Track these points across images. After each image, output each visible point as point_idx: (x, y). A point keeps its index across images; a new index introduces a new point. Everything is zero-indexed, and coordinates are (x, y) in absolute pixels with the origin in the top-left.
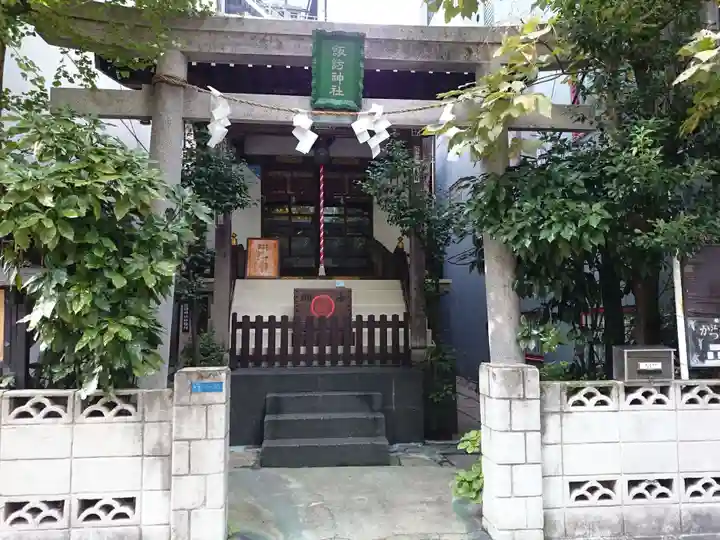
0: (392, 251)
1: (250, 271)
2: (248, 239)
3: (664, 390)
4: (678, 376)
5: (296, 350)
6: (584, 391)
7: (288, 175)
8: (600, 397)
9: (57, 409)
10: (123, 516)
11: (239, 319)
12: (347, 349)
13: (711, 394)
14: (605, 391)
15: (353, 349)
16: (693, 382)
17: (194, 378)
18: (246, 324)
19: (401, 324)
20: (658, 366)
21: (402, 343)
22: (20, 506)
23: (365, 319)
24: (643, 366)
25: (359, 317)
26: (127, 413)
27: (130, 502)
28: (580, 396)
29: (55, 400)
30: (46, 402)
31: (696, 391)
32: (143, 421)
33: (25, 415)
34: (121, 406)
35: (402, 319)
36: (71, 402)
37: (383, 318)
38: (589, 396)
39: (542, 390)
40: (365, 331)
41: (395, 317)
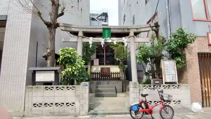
1: (94, 64)
3: (160, 86)
4: (163, 84)
5: (101, 78)
6: (146, 86)
7: (101, 48)
9: (63, 89)
10: (73, 105)
11: (92, 72)
12: (110, 78)
13: (168, 87)
14: (150, 86)
16: (166, 85)
17: (83, 84)
18: (93, 73)
19: (119, 73)
20: (159, 82)
21: (119, 77)
22: (57, 104)
24: (156, 82)
25: (112, 72)
26: (74, 89)
27: (74, 103)
28: (146, 87)
29: (63, 87)
30: (61, 88)
31: (165, 86)
32: (76, 91)
33: (58, 90)
34: (73, 88)
35: (119, 72)
36: (65, 88)
37: (116, 72)
38: (147, 87)
39: (139, 86)
40: (113, 75)
41: (118, 72)
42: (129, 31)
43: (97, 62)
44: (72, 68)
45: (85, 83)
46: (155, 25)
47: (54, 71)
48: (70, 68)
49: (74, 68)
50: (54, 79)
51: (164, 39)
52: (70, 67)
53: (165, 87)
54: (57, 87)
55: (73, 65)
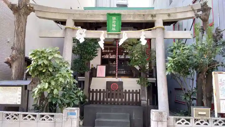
0: (138, 69)
5: (107, 100)
6: (181, 120)
7: (109, 47)
8: (186, 122)
11: (91, 90)
12: (122, 100)
13: (223, 123)
14: (188, 120)
15: (124, 100)
17: (68, 111)
18: (93, 91)
19: (138, 93)
20: (205, 113)
23: (127, 91)
24: (200, 113)
25: (126, 90)
28: (180, 121)
30: (32, 116)
32: (55, 122)
33: (26, 119)
35: (138, 91)
36: (37, 116)
38: (183, 121)
39: (167, 119)
40: (127, 94)
41: (136, 91)
42: (154, 19)
43: (102, 70)
44: (49, 83)
45: (71, 110)
46: (201, 7)
47: (21, 88)
48: (47, 84)
49: (53, 83)
50: (20, 100)
51: (220, 32)
52: (46, 82)
53: (217, 122)
54: (25, 115)
55: (53, 79)
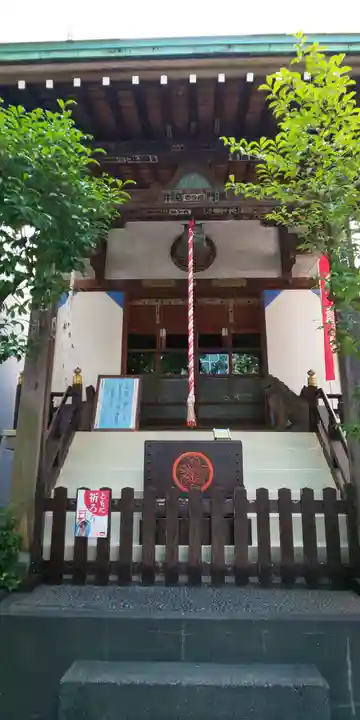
0: (298, 393)
2: (100, 377)
5: (148, 552)
7: (157, 303)
25: (262, 493)
37: (284, 493)
40: (274, 519)
